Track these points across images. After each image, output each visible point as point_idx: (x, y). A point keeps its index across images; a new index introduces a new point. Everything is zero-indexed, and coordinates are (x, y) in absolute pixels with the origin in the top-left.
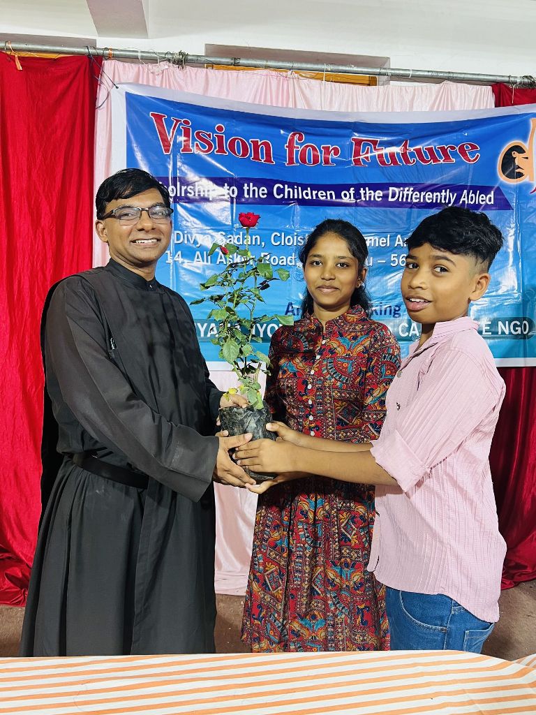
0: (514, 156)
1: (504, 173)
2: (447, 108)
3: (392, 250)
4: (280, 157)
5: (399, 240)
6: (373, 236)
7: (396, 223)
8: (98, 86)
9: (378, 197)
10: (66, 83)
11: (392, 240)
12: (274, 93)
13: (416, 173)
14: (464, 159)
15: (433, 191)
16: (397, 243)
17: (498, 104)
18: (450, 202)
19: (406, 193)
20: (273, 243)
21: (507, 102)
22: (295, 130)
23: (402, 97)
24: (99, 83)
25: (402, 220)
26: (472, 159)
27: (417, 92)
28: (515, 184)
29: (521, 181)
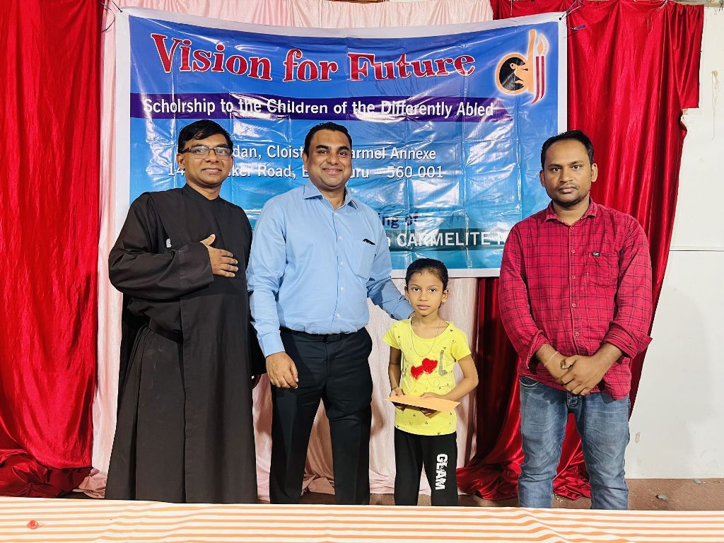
0: (513, 68)
1: (501, 82)
2: (445, 22)
3: (388, 162)
4: (278, 72)
5: (395, 153)
6: (369, 149)
7: (390, 136)
8: (105, 11)
9: (371, 111)
10: (76, 9)
11: (388, 153)
12: (273, 13)
13: (409, 86)
14: (458, 71)
15: (426, 104)
16: (392, 155)
17: (496, 17)
18: (445, 114)
19: (398, 106)
20: (270, 156)
21: (506, 14)
22: (293, 47)
23: (399, 13)
24: (105, 7)
25: (396, 132)
26: (466, 72)
27: (413, 8)
28: (515, 95)
29: (520, 92)
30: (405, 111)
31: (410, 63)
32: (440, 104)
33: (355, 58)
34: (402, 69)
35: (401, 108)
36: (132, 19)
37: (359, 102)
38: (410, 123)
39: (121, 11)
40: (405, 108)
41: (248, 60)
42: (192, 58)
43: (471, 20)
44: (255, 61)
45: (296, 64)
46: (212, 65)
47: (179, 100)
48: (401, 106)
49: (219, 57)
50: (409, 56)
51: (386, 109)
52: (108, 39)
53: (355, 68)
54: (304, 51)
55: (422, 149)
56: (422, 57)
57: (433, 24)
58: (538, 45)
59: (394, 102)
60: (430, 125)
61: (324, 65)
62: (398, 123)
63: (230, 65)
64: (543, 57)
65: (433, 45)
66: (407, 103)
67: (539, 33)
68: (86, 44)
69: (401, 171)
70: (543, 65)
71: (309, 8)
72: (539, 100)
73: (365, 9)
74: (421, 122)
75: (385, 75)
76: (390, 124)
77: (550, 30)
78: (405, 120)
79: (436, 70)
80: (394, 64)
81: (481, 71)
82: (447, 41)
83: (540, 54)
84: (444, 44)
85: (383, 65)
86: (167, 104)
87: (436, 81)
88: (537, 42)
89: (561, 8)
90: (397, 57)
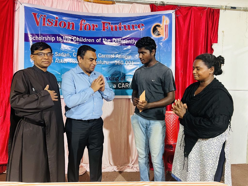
0: (157, 28)
1: (153, 33)
2: (135, 12)
3: (115, 59)
4: (77, 28)
5: (117, 56)
6: (108, 54)
7: (116, 50)
8: (16, 4)
9: (109, 42)
10: (5, 3)
11: (115, 56)
12: (75, 6)
13: (122, 34)
14: (139, 29)
15: (128, 40)
16: (117, 57)
17: (152, 11)
18: (134, 43)
19: (118, 40)
20: (74, 56)
21: (155, 10)
22: (82, 19)
23: (119, 8)
24: (16, 3)
25: (118, 49)
26: (142, 29)
27: (124, 7)
28: (158, 37)
29: (160, 36)
30: (121, 42)
31: (123, 25)
32: (133, 40)
33: (104, 23)
34: (120, 28)
35: (119, 41)
36: (25, 7)
37: (105, 39)
38: (123, 46)
39: (21, 4)
40: (121, 41)
41: (67, 23)
42: (46, 22)
43: (144, 12)
44: (69, 23)
45: (84, 25)
46: (54, 24)
47: (42, 36)
48: (119, 40)
49: (56, 22)
50: (123, 23)
51: (114, 41)
52: (16, 14)
53: (104, 27)
54: (86, 20)
55: (127, 55)
56: (127, 24)
57: (131, 13)
58: (166, 21)
59: (117, 39)
60: (129, 47)
61: (93, 25)
62: (118, 46)
63: (60, 25)
64: (167, 25)
65: (130, 20)
66: (121, 39)
67: (166, 17)
68: (9, 15)
69: (119, 62)
70: (167, 27)
71: (88, 5)
72: (166, 39)
73: (107, 7)
74: (126, 46)
75: (114, 29)
76: (115, 46)
77: (169, 16)
78: (121, 45)
79: (131, 28)
80: (117, 26)
81: (146, 29)
82: (135, 18)
83: (166, 23)
84: (134, 19)
85: (113, 26)
86: (38, 37)
87: (131, 32)
88: (165, 20)
89: (173, 9)
90: (118, 23)
